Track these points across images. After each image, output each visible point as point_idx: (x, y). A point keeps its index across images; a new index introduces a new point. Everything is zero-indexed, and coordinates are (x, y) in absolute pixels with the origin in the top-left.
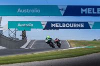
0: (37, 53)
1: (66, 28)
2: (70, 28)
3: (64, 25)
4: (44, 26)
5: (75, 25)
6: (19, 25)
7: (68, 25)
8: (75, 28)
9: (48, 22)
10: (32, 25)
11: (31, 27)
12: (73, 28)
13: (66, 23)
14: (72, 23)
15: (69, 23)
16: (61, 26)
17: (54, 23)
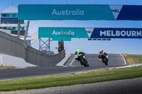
0: (80, 73)
1: (120, 37)
2: (126, 37)
3: (118, 33)
4: (90, 35)
5: (134, 33)
6: (54, 32)
7: (123, 33)
8: (134, 37)
9: (95, 29)
10: (73, 33)
11: (71, 36)
12: (131, 37)
13: (120, 30)
14: (129, 29)
15: (126, 30)
16: (114, 34)
17: (103, 30)
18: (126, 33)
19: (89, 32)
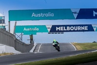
1: (70, 31)
2: (74, 31)
3: (68, 28)
4: (49, 30)
5: (79, 28)
6: (25, 29)
7: (72, 28)
8: (79, 31)
9: (53, 26)
10: (38, 29)
11: (37, 31)
12: (77, 31)
13: (70, 26)
14: (76, 26)
15: (73, 26)
17: (58, 26)
18: (74, 28)
19: (49, 28)
